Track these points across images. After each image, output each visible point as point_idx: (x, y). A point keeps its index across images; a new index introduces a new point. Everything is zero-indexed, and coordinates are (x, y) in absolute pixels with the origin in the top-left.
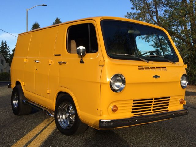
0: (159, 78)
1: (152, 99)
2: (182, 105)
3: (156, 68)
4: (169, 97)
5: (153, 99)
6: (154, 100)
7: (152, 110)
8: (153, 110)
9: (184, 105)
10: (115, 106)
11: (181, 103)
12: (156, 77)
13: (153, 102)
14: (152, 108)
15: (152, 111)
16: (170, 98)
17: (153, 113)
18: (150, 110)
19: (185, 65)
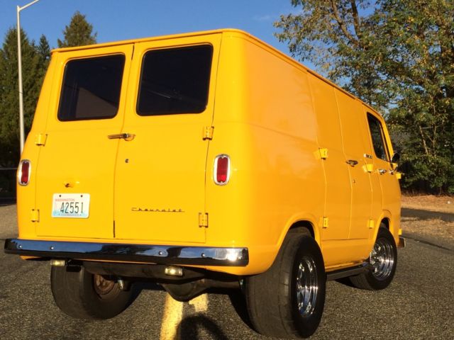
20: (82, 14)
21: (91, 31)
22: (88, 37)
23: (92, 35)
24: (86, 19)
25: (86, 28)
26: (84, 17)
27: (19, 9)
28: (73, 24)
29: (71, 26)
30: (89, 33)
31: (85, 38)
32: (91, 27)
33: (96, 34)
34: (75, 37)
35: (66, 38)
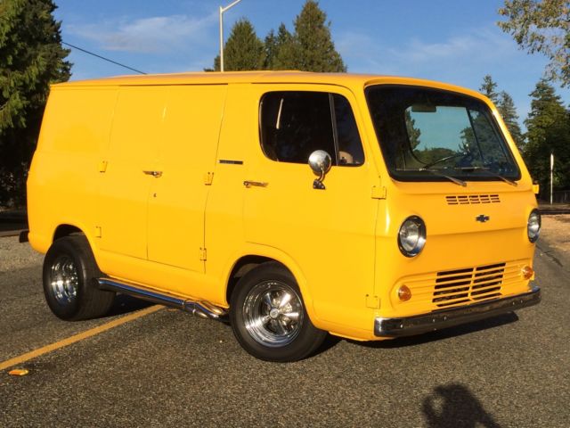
0: (487, 222)
1: (471, 270)
2: (528, 281)
3: (479, 198)
4: (503, 264)
5: (475, 270)
6: (475, 272)
7: (469, 295)
8: (473, 294)
9: (530, 281)
10: (404, 288)
11: (527, 276)
12: (482, 219)
13: (473, 276)
14: (471, 290)
15: (470, 297)
16: (507, 265)
17: (474, 301)
18: (466, 295)
19: (534, 186)
21: (324, 20)
22: (320, 27)
23: (325, 24)
25: (319, 17)
26: (317, 4)
27: (222, 10)
28: (305, 13)
29: (302, 16)
30: (322, 22)
31: (317, 29)
32: (325, 15)
34: (307, 28)
35: (296, 29)
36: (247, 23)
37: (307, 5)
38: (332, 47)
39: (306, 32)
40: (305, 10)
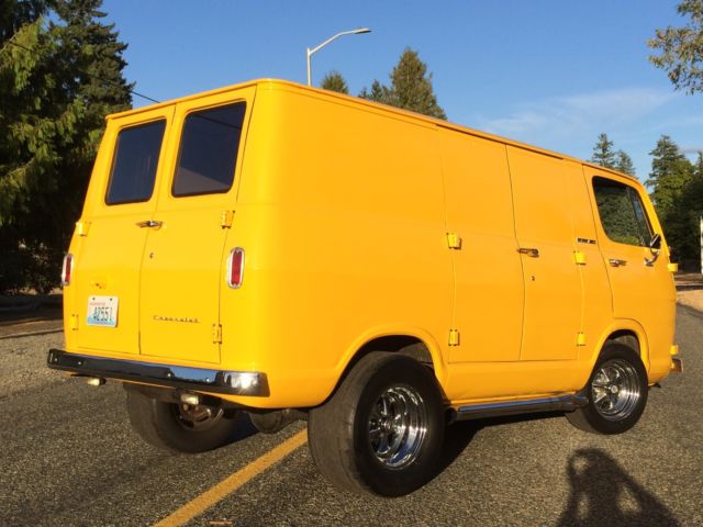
20: (414, 50)
21: (425, 71)
22: (420, 79)
23: (426, 76)
24: (419, 56)
25: (419, 68)
26: (416, 54)
27: (309, 53)
28: (403, 64)
29: (399, 67)
30: (423, 74)
31: (417, 82)
32: (425, 66)
33: (431, 75)
34: (405, 81)
35: (393, 82)
36: (338, 77)
37: (405, 55)
38: (434, 102)
39: (405, 86)
40: (403, 61)
